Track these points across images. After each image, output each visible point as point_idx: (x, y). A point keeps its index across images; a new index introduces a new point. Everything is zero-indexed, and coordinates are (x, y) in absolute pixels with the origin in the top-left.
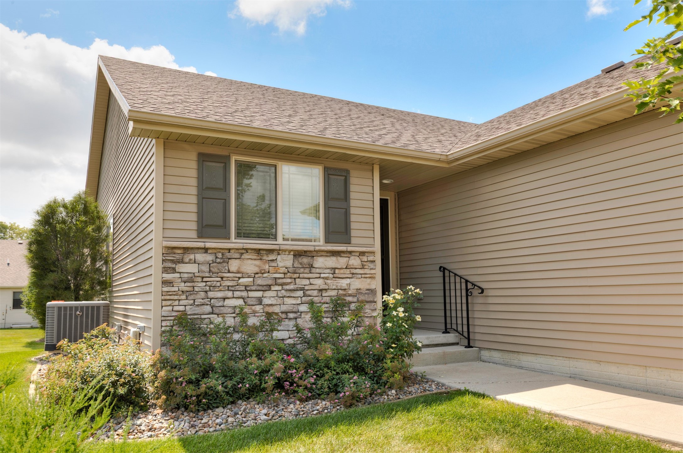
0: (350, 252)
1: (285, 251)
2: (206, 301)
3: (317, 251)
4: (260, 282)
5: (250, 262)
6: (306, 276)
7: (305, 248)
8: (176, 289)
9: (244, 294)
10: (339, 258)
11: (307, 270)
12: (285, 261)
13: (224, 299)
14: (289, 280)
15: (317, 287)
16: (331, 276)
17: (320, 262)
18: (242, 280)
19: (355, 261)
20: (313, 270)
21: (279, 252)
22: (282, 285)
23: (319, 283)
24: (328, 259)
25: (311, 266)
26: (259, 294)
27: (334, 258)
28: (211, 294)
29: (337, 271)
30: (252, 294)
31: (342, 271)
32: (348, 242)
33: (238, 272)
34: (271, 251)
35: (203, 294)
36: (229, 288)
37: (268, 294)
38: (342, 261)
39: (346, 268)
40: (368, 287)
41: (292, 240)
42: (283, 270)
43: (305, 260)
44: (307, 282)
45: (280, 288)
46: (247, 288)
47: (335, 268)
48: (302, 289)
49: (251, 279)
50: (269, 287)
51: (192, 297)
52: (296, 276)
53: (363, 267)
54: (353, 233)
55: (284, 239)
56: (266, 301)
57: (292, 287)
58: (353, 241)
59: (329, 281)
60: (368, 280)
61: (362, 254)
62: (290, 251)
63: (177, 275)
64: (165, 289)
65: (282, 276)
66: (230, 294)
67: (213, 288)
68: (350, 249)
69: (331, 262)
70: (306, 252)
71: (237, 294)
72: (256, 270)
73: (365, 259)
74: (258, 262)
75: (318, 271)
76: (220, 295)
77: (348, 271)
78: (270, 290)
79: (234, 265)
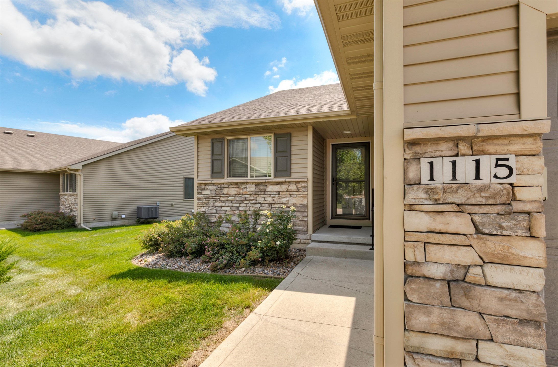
0: (289, 182)
1: (250, 183)
2: (214, 207)
3: (268, 182)
4: (237, 199)
5: (233, 189)
6: (262, 196)
7: (260, 181)
8: (202, 202)
9: (230, 205)
10: (282, 186)
11: (262, 193)
12: (251, 188)
13: (222, 207)
14: (252, 198)
15: (268, 202)
16: (277, 196)
17: (270, 188)
18: (229, 198)
19: (293, 187)
20: (266, 193)
21: (247, 184)
22: (249, 200)
23: (270, 200)
24: (275, 186)
25: (265, 191)
26: (238, 205)
27: (279, 186)
28: (216, 204)
29: (281, 193)
30: (234, 205)
31: (284, 193)
32: (289, 176)
33: (227, 194)
34: (243, 183)
35: (212, 204)
36: (223, 202)
37: (242, 205)
38: (284, 187)
39: (287, 191)
40: (301, 203)
41: (256, 177)
42: (248, 193)
43: (262, 187)
44: (263, 199)
45: (248, 202)
46: (232, 202)
47: (279, 192)
48: (259, 203)
49: (233, 198)
50: (242, 202)
51: (208, 205)
52: (256, 196)
53: (298, 190)
54: (293, 171)
55: (251, 177)
56: (241, 209)
57: (254, 202)
58: (293, 175)
59: (275, 199)
60: (302, 199)
61: (297, 183)
62: (253, 183)
63: (203, 196)
64: (198, 202)
65: (249, 196)
66: (224, 204)
67: (216, 201)
68: (288, 180)
69: (277, 188)
70: (262, 183)
71: (227, 204)
72: (236, 193)
73: (299, 185)
74: (237, 189)
75: (269, 193)
76: (219, 205)
77: (287, 193)
78: (243, 203)
79: (226, 190)
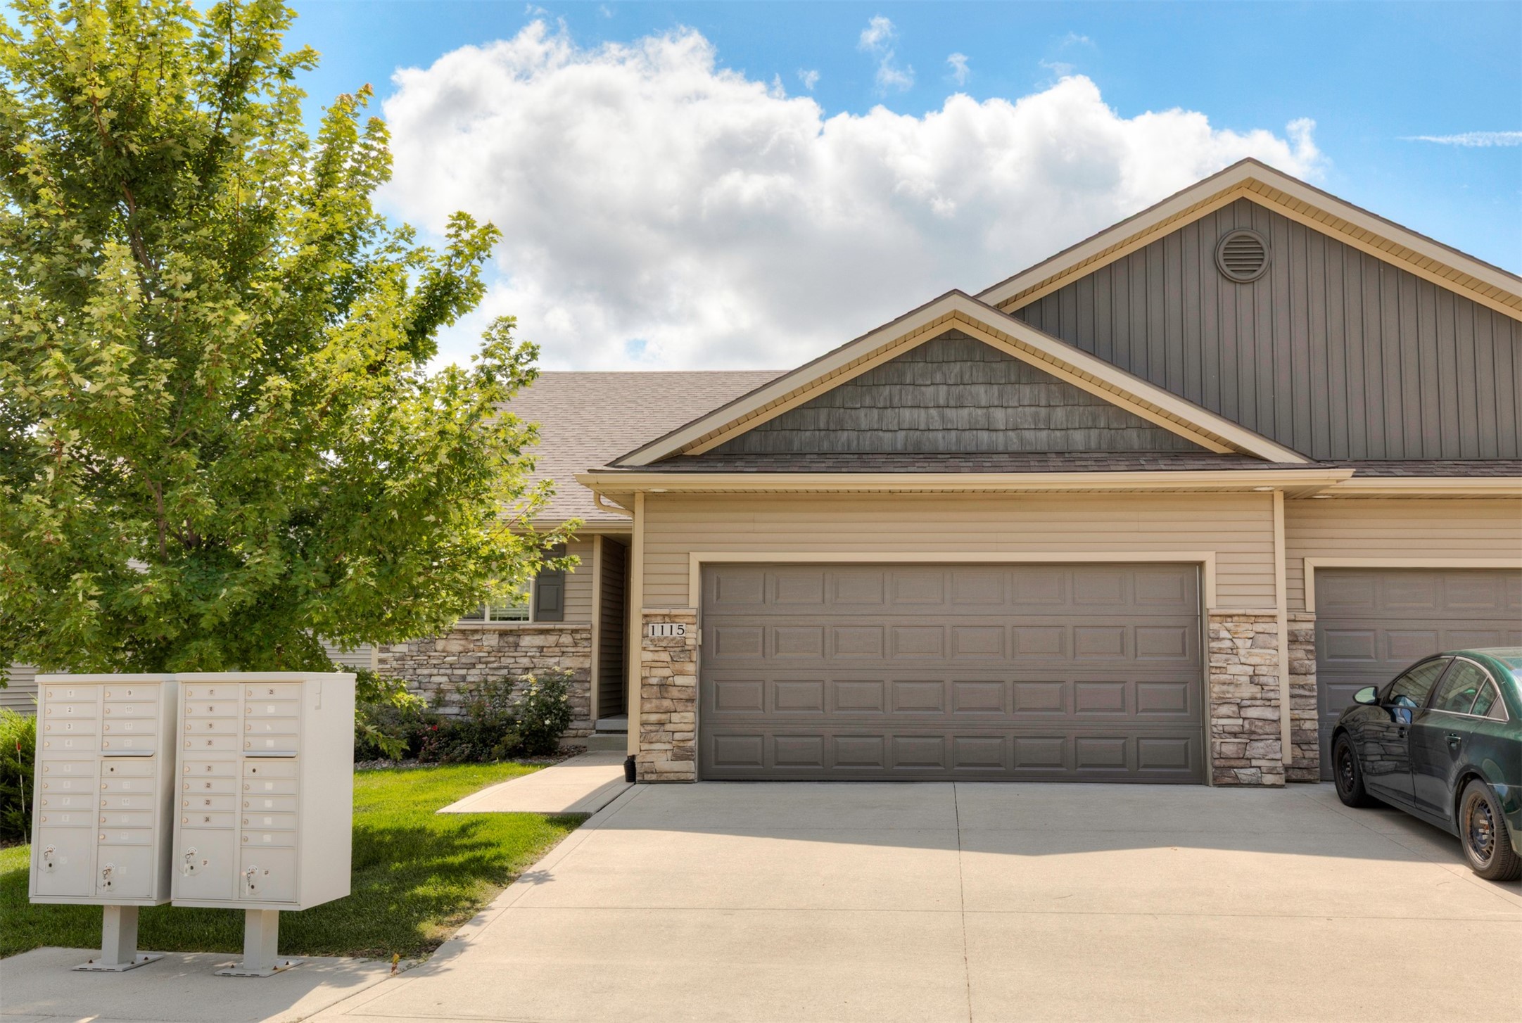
0: (561, 630)
1: (490, 631)
2: (414, 677)
3: (524, 630)
4: (464, 660)
5: (455, 641)
6: (511, 654)
7: (508, 628)
8: (388, 666)
9: (449, 672)
10: (548, 636)
11: (512, 649)
12: (492, 641)
13: (431, 676)
14: (493, 659)
15: (522, 666)
16: (538, 654)
17: (526, 641)
18: (447, 659)
19: (566, 639)
20: (519, 649)
21: (483, 632)
22: (487, 663)
23: (525, 662)
24: (535, 637)
25: (517, 645)
26: (463, 672)
27: (542, 637)
28: (419, 671)
29: (545, 650)
30: (456, 672)
31: (551, 650)
32: (561, 619)
33: (443, 651)
34: (475, 631)
35: (411, 671)
36: (435, 666)
37: (472, 672)
38: (551, 639)
39: (556, 646)
40: (580, 666)
41: (500, 619)
42: (486, 649)
43: (511, 639)
44: (512, 660)
45: (484, 666)
46: (452, 666)
47: (543, 647)
48: (505, 668)
49: (455, 658)
50: (473, 666)
51: (402, 674)
52: (500, 654)
53: (576, 645)
54: (567, 610)
55: (492, 619)
56: (469, 679)
57: (495, 665)
58: (567, 618)
59: (535, 660)
60: (581, 659)
61: (574, 631)
62: (495, 631)
63: (391, 654)
64: (380, 666)
65: (486, 654)
66: (435, 671)
67: (420, 666)
68: (559, 626)
69: (539, 640)
70: (511, 631)
71: (442, 671)
72: (461, 649)
73: (578, 636)
74: (462, 642)
75: (523, 649)
76: (426, 672)
77: (557, 649)
78: (474, 668)
79: (440, 645)
